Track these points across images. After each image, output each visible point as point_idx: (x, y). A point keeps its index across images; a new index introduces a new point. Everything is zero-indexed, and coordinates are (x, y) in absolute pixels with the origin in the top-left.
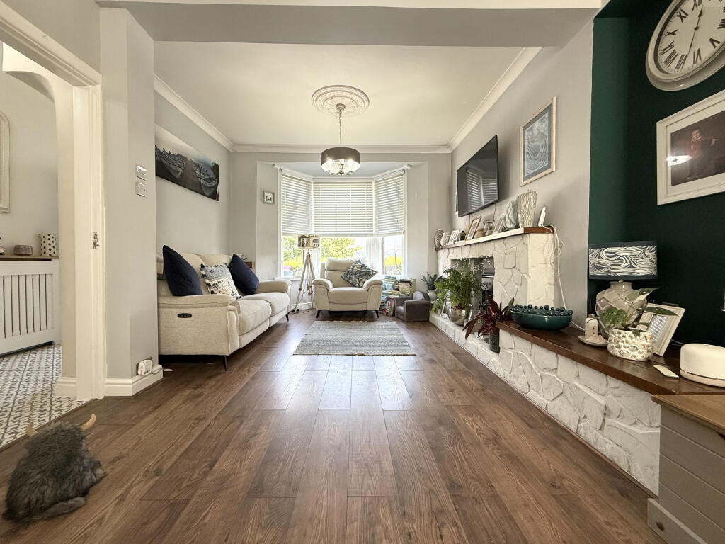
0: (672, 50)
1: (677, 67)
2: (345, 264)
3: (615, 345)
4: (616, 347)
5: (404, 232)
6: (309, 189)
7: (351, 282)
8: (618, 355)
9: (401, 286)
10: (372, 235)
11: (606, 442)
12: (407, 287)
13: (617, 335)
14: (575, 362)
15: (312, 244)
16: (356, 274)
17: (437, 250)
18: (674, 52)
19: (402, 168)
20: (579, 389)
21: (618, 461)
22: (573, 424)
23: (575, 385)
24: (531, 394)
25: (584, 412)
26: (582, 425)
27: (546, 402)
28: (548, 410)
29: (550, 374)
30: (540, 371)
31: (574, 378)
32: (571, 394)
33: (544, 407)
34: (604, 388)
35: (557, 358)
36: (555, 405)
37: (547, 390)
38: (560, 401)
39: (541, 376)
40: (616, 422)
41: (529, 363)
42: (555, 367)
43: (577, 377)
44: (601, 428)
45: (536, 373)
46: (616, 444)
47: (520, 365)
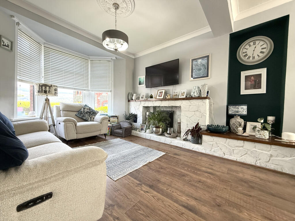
0: (246, 53)
1: (248, 59)
2: (78, 107)
3: (262, 135)
4: (263, 136)
5: (111, 91)
6: (40, 50)
7: (84, 118)
8: (264, 138)
9: (112, 119)
10: (89, 90)
11: (271, 165)
12: (115, 119)
13: (263, 132)
14: (254, 143)
15: (54, 92)
16: (87, 113)
17: (129, 101)
18: (247, 54)
19: (111, 58)
20: (256, 151)
21: (277, 169)
22: (253, 163)
23: (254, 150)
24: (226, 157)
25: (260, 158)
26: (259, 162)
27: (236, 158)
28: (238, 160)
29: (239, 148)
30: (232, 148)
31: (253, 148)
32: (252, 153)
33: (235, 160)
34: (269, 149)
35: (244, 142)
36: (242, 158)
37: (237, 154)
38: (245, 156)
39: (233, 150)
40: (275, 158)
41: (225, 146)
42: (242, 145)
43: (255, 147)
44: (268, 162)
45: (230, 149)
46: (276, 165)
47: (218, 147)
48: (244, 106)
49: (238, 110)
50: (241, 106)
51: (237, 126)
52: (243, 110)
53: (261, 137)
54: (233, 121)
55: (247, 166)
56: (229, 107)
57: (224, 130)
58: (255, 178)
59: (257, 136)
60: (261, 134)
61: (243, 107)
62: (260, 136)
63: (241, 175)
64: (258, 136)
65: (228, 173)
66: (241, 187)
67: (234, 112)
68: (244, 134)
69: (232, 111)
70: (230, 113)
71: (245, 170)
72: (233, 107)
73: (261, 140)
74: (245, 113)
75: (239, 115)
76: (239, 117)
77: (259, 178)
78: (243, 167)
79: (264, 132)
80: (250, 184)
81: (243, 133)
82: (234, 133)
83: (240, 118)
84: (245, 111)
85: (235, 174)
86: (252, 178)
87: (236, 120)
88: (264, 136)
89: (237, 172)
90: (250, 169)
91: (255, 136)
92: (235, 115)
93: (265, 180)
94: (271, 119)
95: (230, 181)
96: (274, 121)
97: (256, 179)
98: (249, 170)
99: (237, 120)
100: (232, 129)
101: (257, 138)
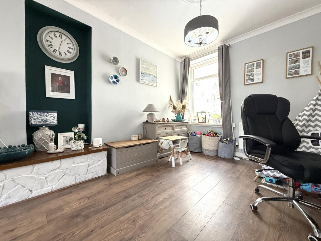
0: (51, 44)
1: (53, 51)
11: (89, 175)
20: (75, 166)
21: (94, 177)
22: (73, 182)
23: (73, 166)
24: (35, 194)
25: (79, 173)
26: (78, 178)
27: (52, 187)
28: (54, 189)
29: (54, 172)
30: (45, 175)
31: (72, 164)
32: (71, 171)
33: (50, 191)
34: (87, 159)
35: (60, 161)
36: (59, 184)
37: (52, 181)
38: (63, 179)
39: (45, 178)
40: (92, 166)
41: (32, 177)
42: (59, 166)
43: (74, 163)
44: (87, 173)
45: (40, 179)
46: (93, 172)
47: (17, 185)
48: (55, 113)
49: (46, 119)
50: (51, 113)
51: (45, 141)
52: (52, 118)
53: (78, 149)
54: (38, 135)
55: (66, 190)
56: (31, 114)
57: (27, 153)
58: (82, 201)
59: (73, 149)
60: (77, 146)
61: (53, 114)
62: (77, 147)
63: (67, 210)
64: (75, 148)
65: (49, 222)
66: (76, 229)
67: (40, 122)
68: (58, 151)
69: (37, 120)
70: (33, 122)
71: (68, 198)
72: (39, 113)
73: (78, 152)
74: (55, 122)
75: (46, 126)
76: (47, 129)
77: (86, 197)
78: (63, 195)
79: (80, 142)
80: (83, 213)
81: (56, 149)
82: (41, 152)
83: (49, 129)
84: (55, 120)
85: (59, 214)
86: (80, 203)
87: (44, 133)
88: (80, 146)
89: (60, 208)
90: (71, 192)
91: (70, 148)
92: (42, 126)
93: (91, 196)
94: (81, 126)
95: (59, 232)
96: (84, 129)
97: (84, 202)
98: (71, 194)
99: (46, 133)
100: (38, 147)
101: (73, 151)
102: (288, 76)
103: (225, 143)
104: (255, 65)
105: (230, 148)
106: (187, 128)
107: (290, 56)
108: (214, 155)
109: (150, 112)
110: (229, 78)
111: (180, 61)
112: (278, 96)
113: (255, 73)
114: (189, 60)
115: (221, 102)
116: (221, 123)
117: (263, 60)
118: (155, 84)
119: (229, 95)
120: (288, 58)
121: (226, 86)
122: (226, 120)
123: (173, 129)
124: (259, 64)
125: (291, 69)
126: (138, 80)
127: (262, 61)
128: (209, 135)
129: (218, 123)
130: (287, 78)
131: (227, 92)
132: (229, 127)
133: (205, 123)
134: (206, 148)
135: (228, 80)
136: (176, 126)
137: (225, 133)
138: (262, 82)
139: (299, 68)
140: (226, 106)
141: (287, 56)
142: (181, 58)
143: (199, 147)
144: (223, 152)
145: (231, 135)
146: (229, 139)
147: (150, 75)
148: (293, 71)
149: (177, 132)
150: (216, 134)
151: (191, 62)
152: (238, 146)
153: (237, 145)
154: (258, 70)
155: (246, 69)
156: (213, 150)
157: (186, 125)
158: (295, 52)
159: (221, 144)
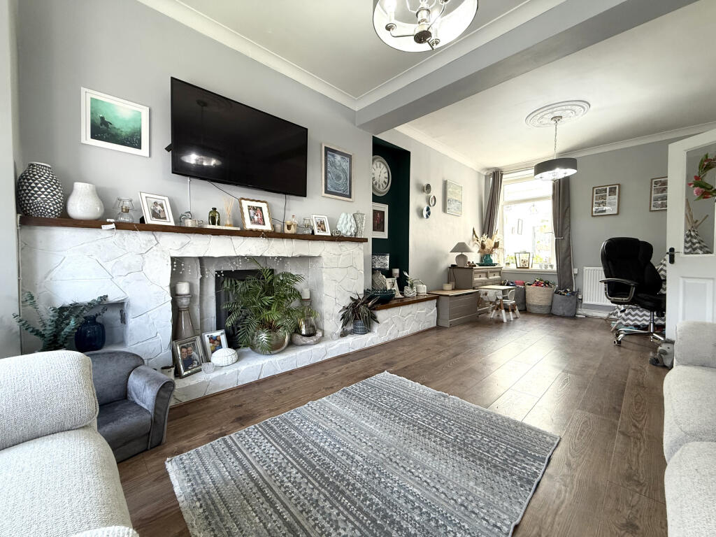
22: (418, 329)
23: (418, 313)
25: (421, 320)
26: (420, 326)
27: (408, 331)
30: (405, 318)
32: (417, 317)
33: (407, 334)
34: (425, 306)
35: (412, 305)
37: (408, 324)
38: (412, 325)
40: (428, 315)
41: (399, 318)
42: (411, 310)
43: (418, 309)
44: (425, 321)
46: (428, 322)
47: (393, 324)
76: (380, 273)
102: (653, 209)
103: (564, 295)
104: (608, 190)
105: (571, 302)
106: (500, 275)
107: (656, 183)
108: (546, 313)
109: (460, 253)
110: (569, 206)
111: (485, 173)
112: (640, 240)
113: (607, 201)
114: (502, 175)
115: (556, 240)
116: (555, 268)
117: (619, 185)
118: (460, 213)
119: (568, 230)
120: (653, 185)
121: (564, 217)
122: (563, 265)
123: (487, 276)
124: (613, 190)
125: (656, 199)
126: (444, 210)
127: (617, 186)
128: (538, 284)
129: (549, 269)
130: (651, 211)
131: (566, 226)
132: (568, 274)
133: (528, 268)
134: (535, 304)
135: (566, 210)
136: (491, 272)
137: (562, 283)
138: (617, 214)
139: (666, 199)
140: (564, 245)
141: (652, 183)
142: (488, 169)
143: (522, 303)
144: (561, 308)
145: (571, 285)
146: (568, 290)
147: (456, 201)
148: (660, 202)
149: (491, 280)
150: (548, 284)
151: (504, 176)
152: (581, 299)
153: (580, 297)
154: (612, 197)
155: (595, 195)
156: (545, 306)
157: (500, 272)
158: (662, 179)
159: (557, 296)
